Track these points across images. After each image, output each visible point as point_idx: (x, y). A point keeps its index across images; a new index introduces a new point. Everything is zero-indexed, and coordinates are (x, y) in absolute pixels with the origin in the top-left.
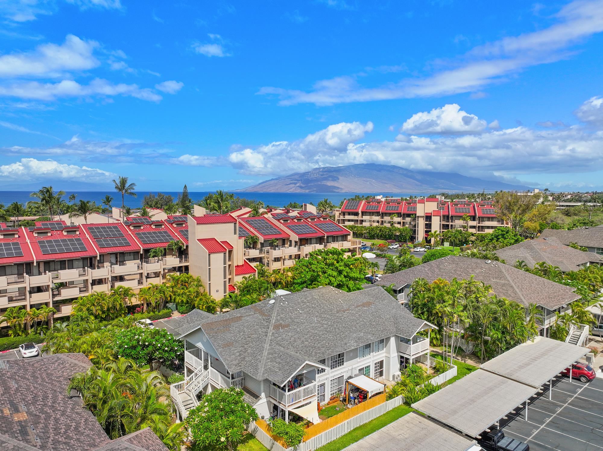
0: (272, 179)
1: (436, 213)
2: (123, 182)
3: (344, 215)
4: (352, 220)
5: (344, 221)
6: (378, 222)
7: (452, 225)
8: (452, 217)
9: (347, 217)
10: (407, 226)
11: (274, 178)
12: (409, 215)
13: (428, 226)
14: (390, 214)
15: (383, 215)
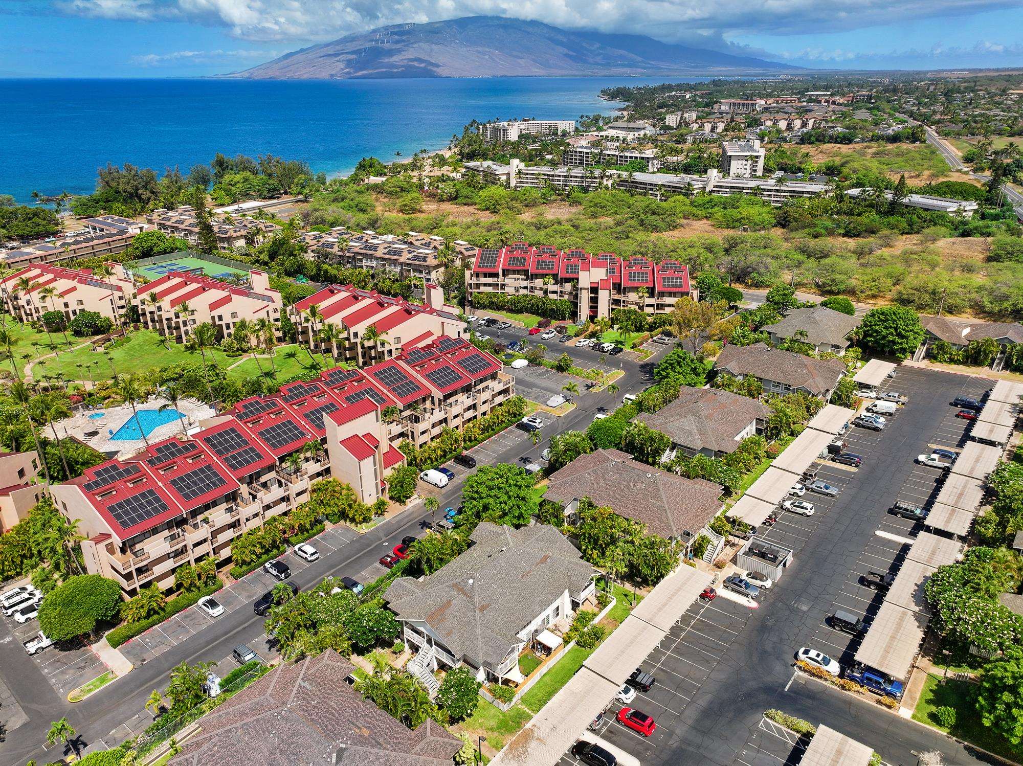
1: (604, 284)
3: (478, 275)
4: (490, 285)
5: (478, 286)
6: (526, 288)
7: (624, 302)
8: (624, 288)
9: (483, 280)
10: (566, 297)
12: (568, 280)
13: (594, 300)
14: (543, 276)
15: (532, 277)
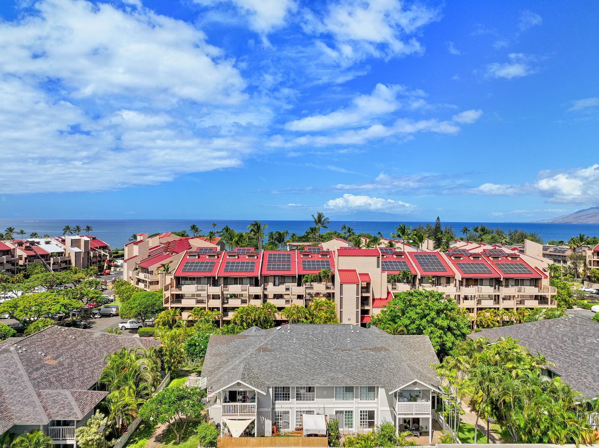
0: (592, 208)
2: (320, 216)
3: (598, 255)
5: (598, 263)
11: (594, 206)
